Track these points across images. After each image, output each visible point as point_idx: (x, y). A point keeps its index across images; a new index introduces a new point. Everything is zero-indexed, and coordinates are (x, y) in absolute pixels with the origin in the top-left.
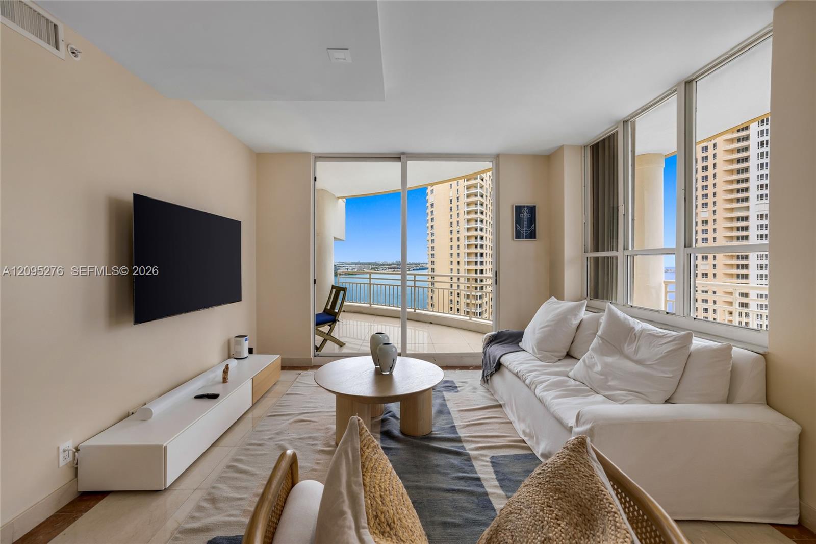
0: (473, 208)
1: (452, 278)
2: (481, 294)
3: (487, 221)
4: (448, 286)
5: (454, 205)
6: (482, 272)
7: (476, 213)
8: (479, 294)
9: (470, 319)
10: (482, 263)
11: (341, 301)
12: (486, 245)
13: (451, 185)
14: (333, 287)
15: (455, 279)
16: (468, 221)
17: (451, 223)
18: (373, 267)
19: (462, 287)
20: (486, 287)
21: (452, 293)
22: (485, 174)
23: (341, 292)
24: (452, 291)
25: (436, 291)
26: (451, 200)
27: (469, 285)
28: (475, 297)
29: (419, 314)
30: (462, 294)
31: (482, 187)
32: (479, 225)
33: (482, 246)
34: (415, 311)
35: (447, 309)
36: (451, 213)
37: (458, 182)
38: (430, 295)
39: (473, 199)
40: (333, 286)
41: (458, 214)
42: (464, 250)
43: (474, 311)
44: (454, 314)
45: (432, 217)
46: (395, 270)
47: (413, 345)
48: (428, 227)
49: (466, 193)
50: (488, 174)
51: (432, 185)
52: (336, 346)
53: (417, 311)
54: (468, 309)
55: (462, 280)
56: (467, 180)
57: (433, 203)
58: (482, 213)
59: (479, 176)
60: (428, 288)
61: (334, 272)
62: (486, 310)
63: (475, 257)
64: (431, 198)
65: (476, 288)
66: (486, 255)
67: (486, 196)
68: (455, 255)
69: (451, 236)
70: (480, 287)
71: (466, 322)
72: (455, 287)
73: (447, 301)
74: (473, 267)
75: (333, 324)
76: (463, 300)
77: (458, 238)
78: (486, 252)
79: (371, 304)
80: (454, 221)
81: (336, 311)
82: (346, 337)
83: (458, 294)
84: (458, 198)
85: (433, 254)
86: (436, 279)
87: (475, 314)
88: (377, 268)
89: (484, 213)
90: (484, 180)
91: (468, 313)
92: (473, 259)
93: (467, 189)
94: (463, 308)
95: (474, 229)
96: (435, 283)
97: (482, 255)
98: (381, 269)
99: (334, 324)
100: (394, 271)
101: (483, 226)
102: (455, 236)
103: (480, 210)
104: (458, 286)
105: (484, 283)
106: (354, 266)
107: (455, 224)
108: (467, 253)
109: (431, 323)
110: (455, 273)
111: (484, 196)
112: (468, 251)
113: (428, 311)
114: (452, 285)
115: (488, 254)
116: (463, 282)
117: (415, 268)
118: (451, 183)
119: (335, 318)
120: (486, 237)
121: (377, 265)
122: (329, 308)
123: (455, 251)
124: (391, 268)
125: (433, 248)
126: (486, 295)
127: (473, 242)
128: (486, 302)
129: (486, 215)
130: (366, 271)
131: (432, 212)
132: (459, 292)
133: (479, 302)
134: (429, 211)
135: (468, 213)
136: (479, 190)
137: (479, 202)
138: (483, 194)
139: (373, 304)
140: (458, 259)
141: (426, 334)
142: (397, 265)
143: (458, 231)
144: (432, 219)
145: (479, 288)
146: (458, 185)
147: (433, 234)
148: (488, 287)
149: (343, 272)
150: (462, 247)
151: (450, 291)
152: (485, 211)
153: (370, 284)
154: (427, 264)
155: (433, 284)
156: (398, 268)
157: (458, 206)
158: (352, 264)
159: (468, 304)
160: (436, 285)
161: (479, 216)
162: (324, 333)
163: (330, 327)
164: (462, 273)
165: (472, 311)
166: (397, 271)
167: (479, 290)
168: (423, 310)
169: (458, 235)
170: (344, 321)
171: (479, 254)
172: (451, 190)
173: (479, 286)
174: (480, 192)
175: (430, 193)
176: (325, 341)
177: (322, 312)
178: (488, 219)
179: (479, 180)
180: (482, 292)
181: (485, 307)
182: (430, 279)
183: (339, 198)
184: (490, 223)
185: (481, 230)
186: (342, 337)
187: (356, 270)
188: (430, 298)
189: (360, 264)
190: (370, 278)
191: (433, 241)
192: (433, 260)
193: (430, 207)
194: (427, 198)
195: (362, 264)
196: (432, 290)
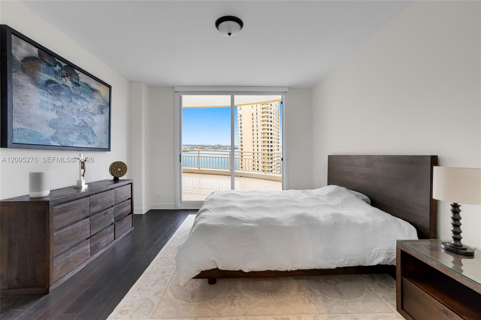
0: (266, 119)
1: (254, 154)
2: (271, 161)
5: (255, 117)
6: (272, 150)
7: (268, 121)
8: (270, 161)
10: (271, 146)
12: (274, 138)
13: (252, 106)
15: (256, 154)
16: (263, 125)
17: (253, 126)
18: (200, 147)
19: (260, 158)
21: (254, 161)
22: (273, 103)
25: (244, 160)
26: (253, 114)
27: (264, 157)
28: (268, 163)
30: (260, 161)
31: (271, 109)
32: (270, 127)
33: (271, 138)
35: (251, 169)
36: (253, 121)
37: (257, 105)
38: (240, 162)
39: (266, 114)
41: (257, 121)
42: (261, 140)
44: (256, 172)
45: (241, 122)
46: (217, 149)
48: (238, 127)
49: (262, 111)
50: (275, 103)
51: (240, 105)
54: (264, 169)
55: (260, 154)
56: (262, 105)
57: (241, 115)
58: (271, 122)
59: (269, 103)
60: (239, 158)
63: (267, 143)
64: (240, 112)
65: (268, 158)
67: (274, 114)
68: (255, 142)
69: (253, 132)
71: (263, 175)
72: (256, 158)
73: (251, 166)
74: (266, 148)
76: (261, 164)
77: (257, 133)
79: (199, 168)
80: (255, 124)
83: (258, 162)
84: (257, 113)
85: (242, 141)
86: (244, 154)
87: (268, 171)
88: (203, 148)
89: (273, 122)
90: (272, 105)
91: (264, 171)
93: (262, 109)
94: (261, 168)
95: (267, 129)
98: (207, 149)
100: (216, 150)
101: (272, 128)
102: (255, 132)
103: (270, 120)
104: (258, 157)
105: (273, 156)
106: (187, 146)
107: (255, 126)
108: (263, 141)
109: (241, 176)
110: (256, 151)
111: (272, 113)
113: (239, 170)
114: (254, 157)
115: (275, 142)
118: (252, 105)
120: (274, 134)
121: (204, 146)
123: (256, 140)
124: (214, 148)
125: (242, 138)
126: (274, 162)
127: (266, 136)
128: (274, 165)
130: (195, 149)
131: (241, 119)
132: (258, 160)
133: (270, 165)
134: (239, 118)
135: (263, 121)
136: (269, 110)
137: (269, 116)
139: (202, 168)
140: (258, 144)
142: (218, 146)
143: (257, 130)
144: (241, 123)
146: (257, 107)
147: (241, 131)
148: (275, 158)
150: (259, 138)
153: (199, 157)
156: (218, 148)
157: (257, 117)
158: (185, 146)
159: (264, 166)
160: (244, 157)
161: (269, 123)
164: (260, 151)
166: (218, 150)
167: (270, 159)
169: (257, 132)
171: (270, 142)
172: (253, 109)
173: (270, 157)
175: (239, 110)
178: (275, 124)
179: (269, 105)
181: (273, 168)
184: (276, 127)
185: (271, 130)
187: (188, 149)
188: (240, 164)
189: (191, 145)
190: (199, 154)
191: (241, 134)
192: (242, 144)
193: (239, 116)
194: (237, 112)
195: (193, 145)
196: (241, 160)
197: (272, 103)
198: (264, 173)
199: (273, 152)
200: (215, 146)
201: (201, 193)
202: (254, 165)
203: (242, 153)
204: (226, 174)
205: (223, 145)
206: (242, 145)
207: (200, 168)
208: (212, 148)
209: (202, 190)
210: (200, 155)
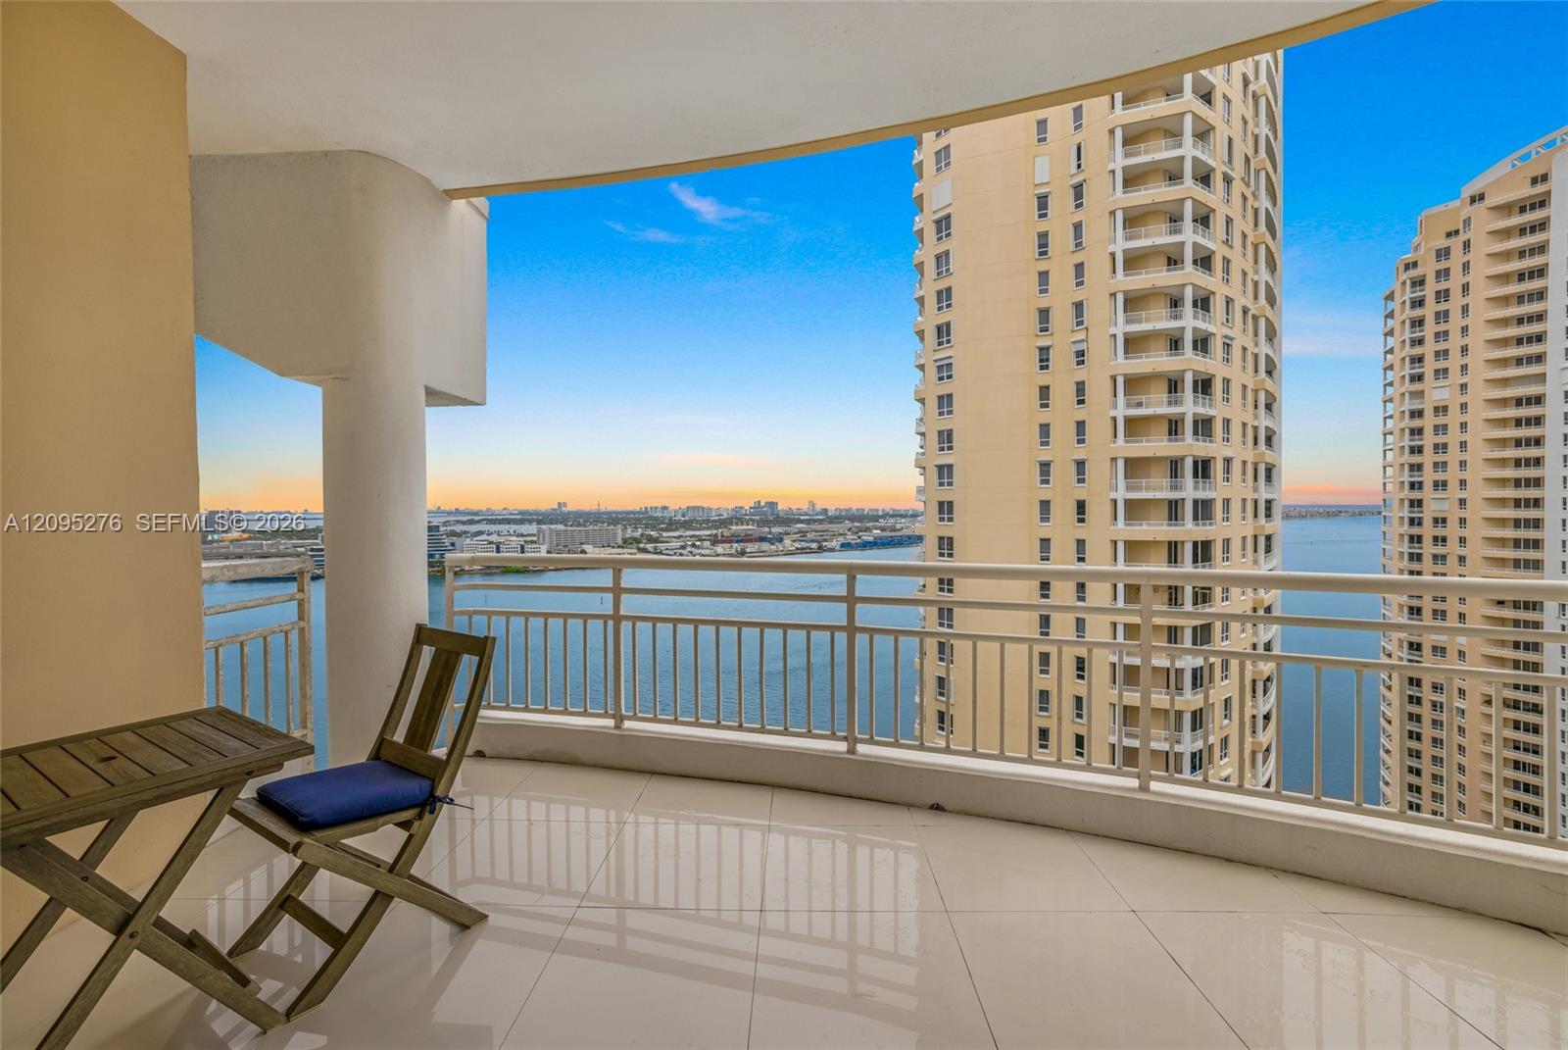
0: (1157, 236)
1: (1045, 586)
2: (1199, 662)
3: (1229, 301)
4: (1025, 624)
5: (1061, 224)
6: (1203, 551)
7: (1173, 261)
8: (1188, 662)
9: (1144, 788)
10: (1203, 510)
11: (460, 705)
12: (1227, 422)
13: (1042, 124)
14: (422, 635)
15: (1063, 593)
16: (1134, 302)
17: (1044, 314)
18: (629, 533)
19: (1098, 629)
20: (1226, 628)
21: (1045, 658)
22: (1220, 69)
23: (466, 657)
24: (1045, 649)
25: (962, 648)
26: (1043, 202)
27: (1137, 620)
28: (1170, 679)
29: (873, 766)
30: (1101, 663)
31: (1203, 134)
32: (1190, 321)
33: (1203, 427)
34: (852, 751)
35: (1019, 737)
36: (1043, 266)
37: (1078, 112)
38: (934, 668)
39: (1157, 193)
40: (420, 628)
41: (1080, 267)
42: (1107, 448)
43: (1165, 747)
44: (1058, 763)
45: (942, 285)
46: (750, 547)
47: (842, 919)
49: (1120, 162)
50: (1239, 67)
51: (943, 124)
52: (439, 928)
53: (861, 748)
54: (1129, 735)
55: (1099, 594)
56: (1128, 101)
57: (948, 217)
58: (1204, 262)
59: (1188, 78)
60: (922, 635)
61: (425, 560)
62: (1225, 741)
63: (1166, 481)
64: (937, 192)
65: (1173, 634)
66: (1227, 470)
67: (1228, 180)
68: (1063, 472)
69: (1044, 378)
70: (1195, 629)
71: (1119, 801)
72: (1062, 626)
73: (1019, 701)
74: (1156, 530)
75: (420, 817)
76: (1103, 693)
77: (1080, 388)
78: (1229, 453)
79: (620, 719)
80: (1061, 298)
81: (440, 752)
82: (492, 881)
83: (1080, 664)
84: (1078, 190)
85: (950, 467)
86: (965, 589)
87: (1169, 762)
88: (651, 540)
89: (1218, 264)
90: (1218, 99)
91: (1130, 756)
92: (1158, 489)
93: (1126, 142)
94: (1104, 731)
95: (1164, 343)
96: (956, 611)
97: (1203, 468)
98: (676, 544)
99: (427, 817)
100: (743, 553)
101: (1214, 326)
102: (1062, 377)
103: (1195, 245)
104: (1080, 624)
105: (1218, 606)
106: (533, 528)
107: (1063, 317)
108: (1128, 461)
109: (937, 808)
110: (1062, 561)
111: (1218, 181)
112: (1125, 448)
113: (922, 747)
114: (1045, 621)
115: (1236, 467)
116: (1107, 603)
117: (850, 538)
118: (1040, 114)
119: (433, 788)
120: (1227, 382)
121: (655, 522)
122: (399, 737)
123: (1063, 451)
124: (728, 540)
126: (1225, 666)
127: (1157, 404)
128: (1227, 702)
129: (1227, 270)
130: (593, 552)
131: (942, 258)
132: (1083, 652)
133: (1190, 700)
134: (928, 252)
135: (1134, 261)
136: (1189, 149)
137: (1188, 207)
138: (1214, 170)
139: (635, 718)
140: (1081, 493)
141: (910, 863)
142: (763, 523)
143: (1081, 354)
144: (945, 296)
145: (1188, 634)
146: (1077, 127)
147: (945, 370)
148: (1235, 626)
149: (473, 561)
150: (1097, 431)
151: (1038, 648)
152: (1220, 251)
153: (618, 618)
154: (915, 515)
155: (946, 614)
156: (762, 539)
157: (1078, 227)
158: (521, 522)
159: (1129, 715)
160: (966, 621)
161: (1189, 275)
162: (377, 863)
163: (403, 835)
164: (1099, 561)
165: (1154, 745)
166: (762, 553)
167: (1188, 643)
168: (896, 745)
169: (1081, 374)
170: (481, 802)
171: (1189, 465)
172: (1043, 148)
173: (1188, 624)
174: (1195, 159)
175: (929, 168)
176: (380, 900)
177: (361, 757)
178: (1234, 289)
179: (1189, 100)
180: (1207, 654)
181: (1219, 726)
182: (932, 592)
183: (452, 194)
184: (1245, 311)
185: (1202, 344)
186: (466, 883)
187: (543, 552)
188: (931, 687)
189: (564, 518)
190: (617, 591)
191: (946, 401)
192: (946, 495)
193: (930, 233)
194: (918, 189)
195: (579, 519)
196: (941, 645)
197: (1215, 76)
198: (1134, 783)
199: (1220, 568)
200: (740, 521)
201: (633, 944)
202: (1044, 695)
203: (946, 584)
204: (821, 786)
207: (627, 724)
208: (715, 541)
209: (634, 919)
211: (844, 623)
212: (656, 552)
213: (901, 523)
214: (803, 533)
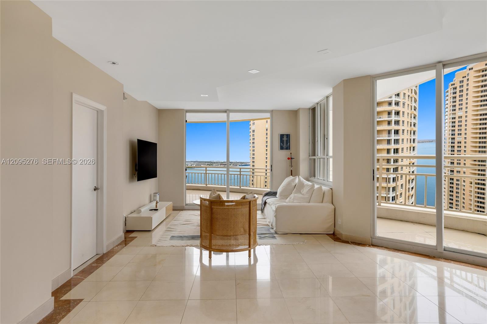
1: (266, 170)
4: (264, 174)
5: (269, 132)
13: (267, 121)
17: (267, 142)
18: (208, 164)
21: (266, 178)
24: (266, 177)
25: (255, 177)
26: (267, 130)
29: (243, 189)
34: (240, 188)
35: (263, 186)
36: (267, 136)
38: (252, 179)
45: (253, 138)
48: (250, 143)
51: (254, 120)
53: (241, 187)
57: (254, 130)
60: (250, 175)
64: (253, 127)
69: (267, 148)
73: (263, 182)
79: (206, 185)
85: (254, 157)
86: (255, 170)
88: (211, 164)
96: (255, 173)
98: (215, 165)
100: (225, 166)
106: (193, 163)
113: (250, 187)
114: (266, 174)
117: (240, 165)
118: (267, 120)
121: (212, 163)
123: (269, 156)
124: (222, 165)
125: (254, 154)
130: (202, 166)
131: (253, 135)
134: (251, 134)
139: (209, 185)
144: (254, 139)
147: (254, 147)
151: (265, 177)
153: (206, 173)
154: (249, 162)
155: (253, 173)
158: (191, 162)
160: (255, 174)
168: (246, 187)
172: (267, 124)
175: (252, 124)
187: (195, 166)
188: (251, 181)
189: (198, 162)
190: (206, 170)
191: (254, 150)
192: (253, 160)
193: (252, 132)
194: (250, 127)
195: (200, 162)
196: (253, 176)
200: (224, 163)
202: (266, 182)
203: (253, 170)
204: (236, 191)
205: (232, 161)
206: (253, 162)
207: (208, 185)
208: (221, 165)
210: (208, 172)
211: (239, 174)
212: (212, 166)
213: (247, 163)
214: (234, 164)
